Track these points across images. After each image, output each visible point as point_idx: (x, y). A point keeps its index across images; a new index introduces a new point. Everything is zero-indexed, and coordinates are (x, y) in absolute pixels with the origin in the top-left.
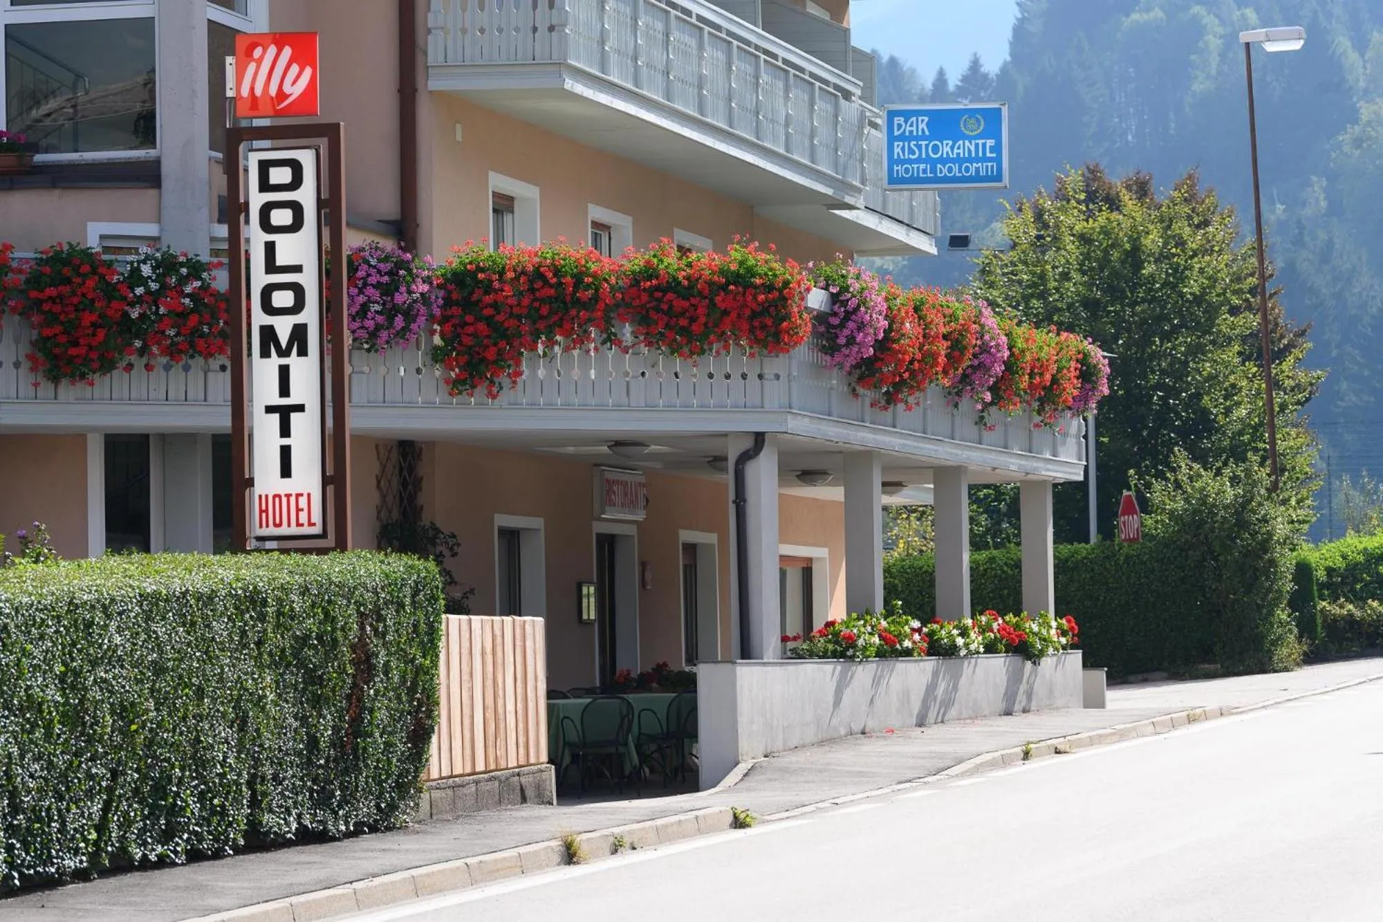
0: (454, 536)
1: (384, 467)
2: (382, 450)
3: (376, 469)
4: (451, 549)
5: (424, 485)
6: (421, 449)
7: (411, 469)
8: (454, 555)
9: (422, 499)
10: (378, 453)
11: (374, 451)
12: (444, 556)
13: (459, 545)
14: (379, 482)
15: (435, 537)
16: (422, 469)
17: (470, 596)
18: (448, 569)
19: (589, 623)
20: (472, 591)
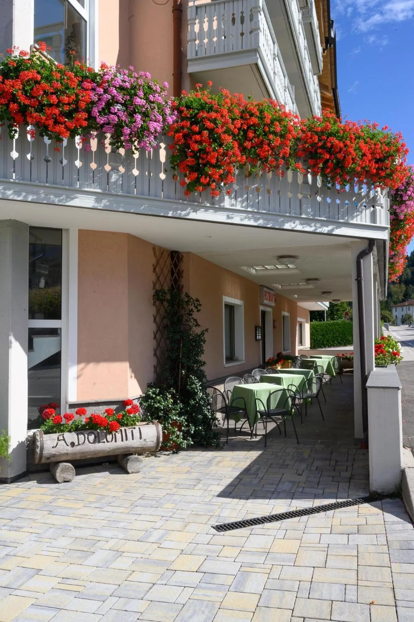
0: (198, 300)
1: (158, 262)
2: (157, 253)
3: (154, 261)
4: (196, 307)
5: (184, 274)
6: (183, 256)
7: (176, 266)
8: (198, 311)
9: (183, 282)
10: (155, 253)
11: (152, 252)
12: (193, 312)
13: (200, 305)
14: (155, 269)
15: (188, 301)
16: (183, 266)
17: (206, 333)
18: (195, 318)
19: (259, 340)
20: (207, 330)
